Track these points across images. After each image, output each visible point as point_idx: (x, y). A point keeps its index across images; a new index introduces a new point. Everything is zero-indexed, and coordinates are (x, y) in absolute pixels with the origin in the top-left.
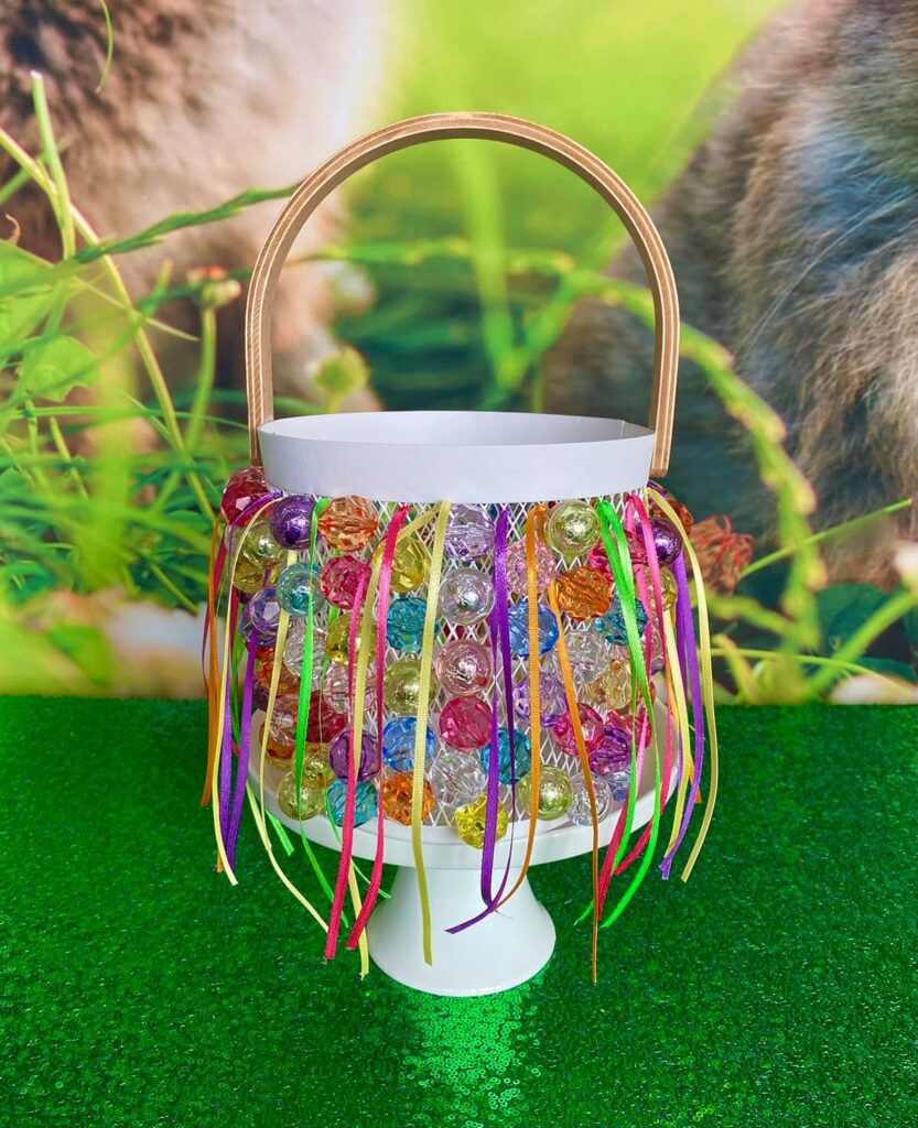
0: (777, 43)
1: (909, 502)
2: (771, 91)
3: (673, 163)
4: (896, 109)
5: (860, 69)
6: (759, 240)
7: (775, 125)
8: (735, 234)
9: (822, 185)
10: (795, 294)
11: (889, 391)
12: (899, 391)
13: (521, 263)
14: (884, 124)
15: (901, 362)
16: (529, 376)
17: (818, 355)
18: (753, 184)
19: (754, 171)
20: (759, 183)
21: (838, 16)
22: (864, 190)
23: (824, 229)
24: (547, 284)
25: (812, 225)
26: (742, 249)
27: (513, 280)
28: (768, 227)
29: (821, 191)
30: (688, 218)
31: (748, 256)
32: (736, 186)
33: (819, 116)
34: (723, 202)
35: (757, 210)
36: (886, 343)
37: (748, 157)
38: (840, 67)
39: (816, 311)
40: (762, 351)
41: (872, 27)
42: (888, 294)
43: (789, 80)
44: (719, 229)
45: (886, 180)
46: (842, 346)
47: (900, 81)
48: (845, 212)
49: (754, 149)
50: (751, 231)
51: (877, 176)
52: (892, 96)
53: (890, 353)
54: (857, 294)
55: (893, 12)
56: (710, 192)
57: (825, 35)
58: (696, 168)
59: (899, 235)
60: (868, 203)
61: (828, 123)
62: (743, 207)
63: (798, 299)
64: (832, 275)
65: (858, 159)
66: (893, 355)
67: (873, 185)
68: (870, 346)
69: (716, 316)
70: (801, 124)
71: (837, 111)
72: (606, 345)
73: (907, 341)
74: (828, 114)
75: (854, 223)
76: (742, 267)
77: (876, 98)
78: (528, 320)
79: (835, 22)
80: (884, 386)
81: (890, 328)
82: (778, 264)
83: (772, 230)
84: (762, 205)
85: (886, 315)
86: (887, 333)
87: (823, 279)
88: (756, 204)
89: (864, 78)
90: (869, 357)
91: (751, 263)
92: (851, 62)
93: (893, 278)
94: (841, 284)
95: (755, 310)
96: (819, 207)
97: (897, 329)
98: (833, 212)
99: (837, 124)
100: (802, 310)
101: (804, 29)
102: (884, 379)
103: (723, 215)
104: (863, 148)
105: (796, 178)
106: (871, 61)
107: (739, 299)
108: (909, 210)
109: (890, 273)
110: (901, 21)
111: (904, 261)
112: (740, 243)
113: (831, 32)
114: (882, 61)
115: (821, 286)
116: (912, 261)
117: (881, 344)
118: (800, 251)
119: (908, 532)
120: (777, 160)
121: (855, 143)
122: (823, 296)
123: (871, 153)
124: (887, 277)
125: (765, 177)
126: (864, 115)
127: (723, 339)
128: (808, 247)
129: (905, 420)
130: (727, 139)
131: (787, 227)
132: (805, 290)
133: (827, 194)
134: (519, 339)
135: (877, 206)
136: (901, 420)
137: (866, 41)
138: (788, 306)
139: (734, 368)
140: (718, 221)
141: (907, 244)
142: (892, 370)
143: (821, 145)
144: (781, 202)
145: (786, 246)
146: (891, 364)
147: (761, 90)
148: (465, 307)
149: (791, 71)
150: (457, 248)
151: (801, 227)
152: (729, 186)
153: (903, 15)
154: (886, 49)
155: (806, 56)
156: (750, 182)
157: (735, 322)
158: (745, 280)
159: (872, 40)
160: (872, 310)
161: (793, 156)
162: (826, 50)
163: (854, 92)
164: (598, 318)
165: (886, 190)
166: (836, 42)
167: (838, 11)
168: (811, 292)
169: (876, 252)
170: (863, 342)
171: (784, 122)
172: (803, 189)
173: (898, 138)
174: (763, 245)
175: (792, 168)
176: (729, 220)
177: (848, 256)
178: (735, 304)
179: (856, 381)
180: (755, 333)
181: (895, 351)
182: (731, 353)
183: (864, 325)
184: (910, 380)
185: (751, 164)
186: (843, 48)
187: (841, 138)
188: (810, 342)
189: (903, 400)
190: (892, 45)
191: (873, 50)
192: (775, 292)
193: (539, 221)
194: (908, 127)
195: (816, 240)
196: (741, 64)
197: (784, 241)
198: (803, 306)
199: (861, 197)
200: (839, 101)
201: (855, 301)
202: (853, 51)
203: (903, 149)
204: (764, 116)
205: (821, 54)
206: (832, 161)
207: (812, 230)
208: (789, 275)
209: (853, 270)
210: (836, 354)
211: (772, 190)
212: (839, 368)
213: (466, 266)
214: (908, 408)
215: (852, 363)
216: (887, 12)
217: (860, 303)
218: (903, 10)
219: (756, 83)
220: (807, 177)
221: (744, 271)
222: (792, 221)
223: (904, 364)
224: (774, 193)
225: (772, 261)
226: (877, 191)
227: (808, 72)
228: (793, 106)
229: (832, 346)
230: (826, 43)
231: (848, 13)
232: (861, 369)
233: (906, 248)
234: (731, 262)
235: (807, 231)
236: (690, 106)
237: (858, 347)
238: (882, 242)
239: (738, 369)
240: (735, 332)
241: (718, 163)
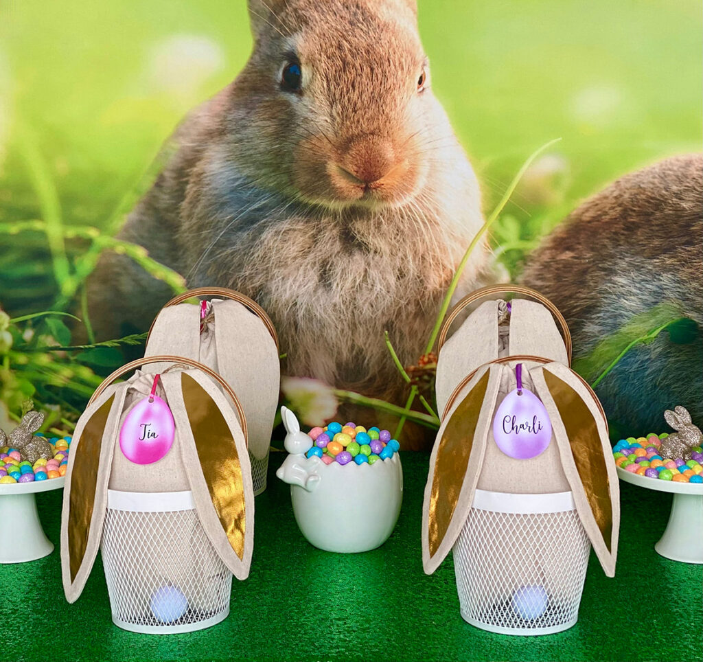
0: (195, 124)
1: (285, 355)
2: (193, 147)
3: (147, 183)
4: (258, 155)
5: (239, 136)
6: (194, 221)
7: (198, 163)
8: (181, 218)
9: (224, 193)
10: (215, 247)
11: (269, 297)
12: (274, 297)
13: (71, 232)
14: (253, 163)
15: (274, 281)
16: (79, 290)
17: (230, 279)
18: (189, 192)
19: (189, 187)
20: (192, 192)
21: (225, 111)
22: (246, 195)
23: (227, 215)
24: (86, 243)
25: (221, 212)
26: (186, 225)
27: (67, 241)
28: (198, 214)
29: (224, 195)
30: (156, 210)
31: (189, 229)
32: (180, 194)
33: (220, 159)
34: (174, 201)
35: (192, 205)
36: (265, 272)
37: (185, 179)
38: (228, 135)
39: (227, 256)
40: (200, 276)
41: (243, 116)
42: (263, 247)
43: (203, 142)
44: (173, 215)
45: (257, 190)
46: (242, 274)
47: (260, 141)
48: (237, 206)
49: (188, 175)
50: (190, 216)
51: (252, 188)
52: (256, 149)
53: (267, 277)
54: (246, 248)
55: (252, 109)
56: (167, 197)
57: (219, 120)
58: (159, 185)
59: (267, 217)
60: (250, 202)
61: (224, 162)
62: (184, 204)
63: (216, 250)
64: (233, 238)
65: (241, 180)
66: (269, 278)
67: (250, 192)
68: (256, 273)
69: (175, 259)
70: (211, 163)
71: (228, 156)
72: (118, 274)
73: (276, 270)
74: (225, 158)
75: (242, 212)
76: (186, 235)
77: (249, 150)
78: (77, 261)
79: (224, 114)
80: (266, 294)
81: (266, 264)
82: (205, 233)
83: (199, 216)
84: (194, 202)
85: (264, 258)
86: (265, 267)
87: (229, 240)
88: (190, 203)
89: (241, 140)
90: (257, 279)
91: (190, 233)
92: (234, 132)
93: (266, 239)
94: (239, 242)
95: (195, 256)
96: (223, 204)
97: (270, 265)
98: (231, 206)
99: (229, 162)
100: (219, 256)
101: (207, 117)
102: (266, 291)
103: (175, 208)
104: (244, 174)
105: (210, 190)
106: (244, 132)
107: (187, 250)
108: (270, 205)
109: (263, 236)
110: (256, 113)
111: (270, 230)
112: (184, 222)
113: (222, 119)
114: (249, 132)
115: (228, 243)
116: (275, 230)
117: (262, 272)
118: (215, 226)
119: (287, 371)
120: (200, 181)
121: (239, 172)
122: (230, 248)
123: (248, 177)
124: (262, 239)
125: (195, 189)
126: (243, 158)
127: (180, 271)
128: (220, 223)
129: (279, 312)
130: (173, 171)
131: (208, 214)
132: (219, 245)
133: (227, 197)
134: (73, 271)
135: (254, 202)
136: (276, 312)
137: (240, 122)
138: (212, 253)
139: (186, 285)
140: (172, 212)
141: (270, 222)
142: (269, 286)
143: (221, 173)
144: (204, 201)
145: (208, 223)
146: (268, 283)
147: (189, 147)
148: (43, 255)
149: (203, 138)
150: (38, 225)
151: (215, 214)
152: (176, 194)
153: (257, 110)
154: (251, 126)
155: (211, 130)
156: (187, 192)
157: (185, 262)
158: (188, 241)
159: (244, 122)
160: (256, 255)
161: (208, 178)
162: (220, 127)
163: (236, 147)
164: (113, 261)
165: (257, 195)
166: (225, 123)
167: (225, 108)
168: (223, 246)
169: (255, 226)
170: (253, 271)
171: (202, 162)
172: (215, 195)
173: (261, 169)
174: (197, 222)
175: (208, 184)
176: (177, 211)
177: (240, 228)
178: (184, 253)
179: (251, 291)
180: (196, 267)
181: (270, 277)
182: (184, 278)
183: (252, 263)
184: (279, 291)
185: (187, 183)
186: (230, 126)
187: (231, 170)
188: (225, 272)
189: (277, 301)
190: (253, 124)
191: (244, 127)
192: (204, 247)
193: (79, 212)
194: (266, 164)
195: (223, 220)
196: (178, 134)
197: (207, 221)
198: (219, 254)
199: (244, 198)
200: (230, 151)
201: (247, 251)
202: (234, 128)
203: (264, 175)
204: (191, 160)
205: (217, 129)
206: (228, 181)
207: (221, 215)
208: (212, 237)
209: (245, 235)
210: (239, 278)
211: (199, 195)
212: (241, 285)
213: (43, 234)
214: (280, 305)
215: (248, 283)
216: (249, 108)
217: (249, 253)
218: (258, 108)
219: (186, 143)
220: (217, 189)
221: (187, 236)
222: (210, 211)
223: (275, 283)
224: (200, 197)
225: (203, 231)
226: (253, 195)
227: (212, 137)
228: (206, 154)
229: (237, 274)
230: (220, 123)
231: (230, 110)
232: (253, 285)
233: (270, 224)
234: (180, 232)
235: (219, 216)
236: (153, 155)
237: (250, 274)
238: (258, 221)
239: (189, 286)
240: (186, 267)
241: (170, 183)
